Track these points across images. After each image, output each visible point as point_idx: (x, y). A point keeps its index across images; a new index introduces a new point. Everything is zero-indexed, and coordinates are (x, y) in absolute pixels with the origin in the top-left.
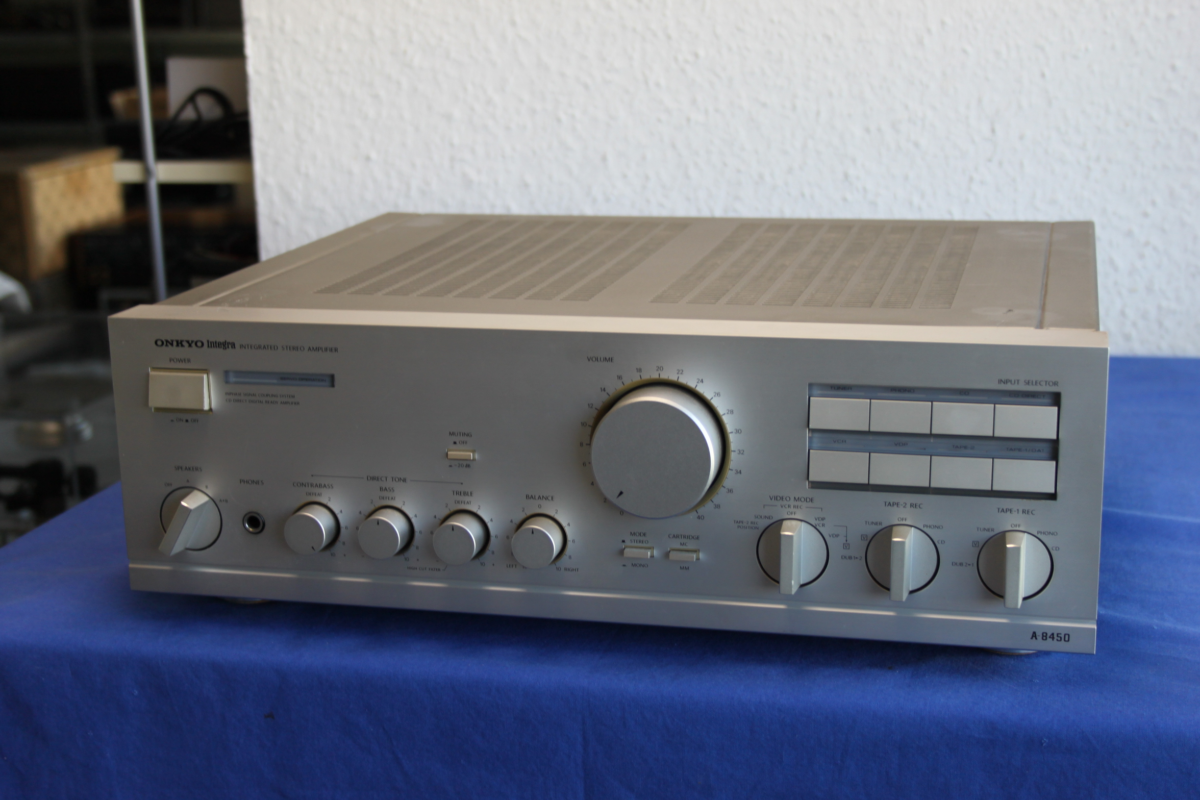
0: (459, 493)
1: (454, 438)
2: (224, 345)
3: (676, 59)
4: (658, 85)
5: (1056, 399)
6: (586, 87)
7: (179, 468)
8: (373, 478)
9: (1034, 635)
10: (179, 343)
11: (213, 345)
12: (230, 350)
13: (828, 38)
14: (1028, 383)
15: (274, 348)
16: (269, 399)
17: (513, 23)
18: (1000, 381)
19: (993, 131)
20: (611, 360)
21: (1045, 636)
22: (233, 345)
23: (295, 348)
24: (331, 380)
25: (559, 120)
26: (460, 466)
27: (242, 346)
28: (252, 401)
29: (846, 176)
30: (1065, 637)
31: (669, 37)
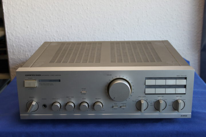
0: (83, 99)
1: (82, 90)
2: (39, 75)
3: (84, 9)
4: (81, 13)
5: (186, 78)
6: (68, 14)
7: (30, 97)
8: (67, 97)
9: (181, 116)
10: (30, 75)
11: (36, 75)
12: (40, 76)
13: (110, 5)
14: (181, 76)
15: (49, 75)
16: (48, 84)
17: (54, 3)
18: (177, 76)
19: (138, 21)
20: (111, 75)
21: (183, 116)
22: (41, 75)
23: (53, 75)
24: (60, 81)
25: (63, 20)
26: (84, 94)
27: (42, 75)
28: (44, 85)
29: (114, 29)
30: (186, 116)
31: (82, 5)
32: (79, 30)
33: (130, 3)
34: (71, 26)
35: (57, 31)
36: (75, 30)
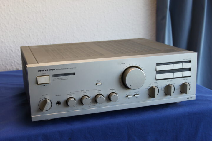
0: (98, 91)
1: (97, 81)
2: (53, 70)
3: (42, 17)
4: (39, 21)
5: (190, 61)
6: (25, 22)
7: (42, 95)
8: (82, 91)
10: (43, 71)
11: (50, 70)
12: (54, 71)
13: (69, 12)
14: (187, 59)
15: (63, 69)
16: (62, 79)
17: (10, 11)
18: (183, 60)
21: (189, 98)
22: (55, 70)
23: (67, 69)
24: (74, 74)
25: (20, 29)
26: (99, 86)
27: (56, 70)
28: (58, 80)
30: (192, 98)
31: (41, 13)
32: (38, 39)
33: (88, 9)
34: (30, 36)
35: (14, 42)
36: (34, 39)
